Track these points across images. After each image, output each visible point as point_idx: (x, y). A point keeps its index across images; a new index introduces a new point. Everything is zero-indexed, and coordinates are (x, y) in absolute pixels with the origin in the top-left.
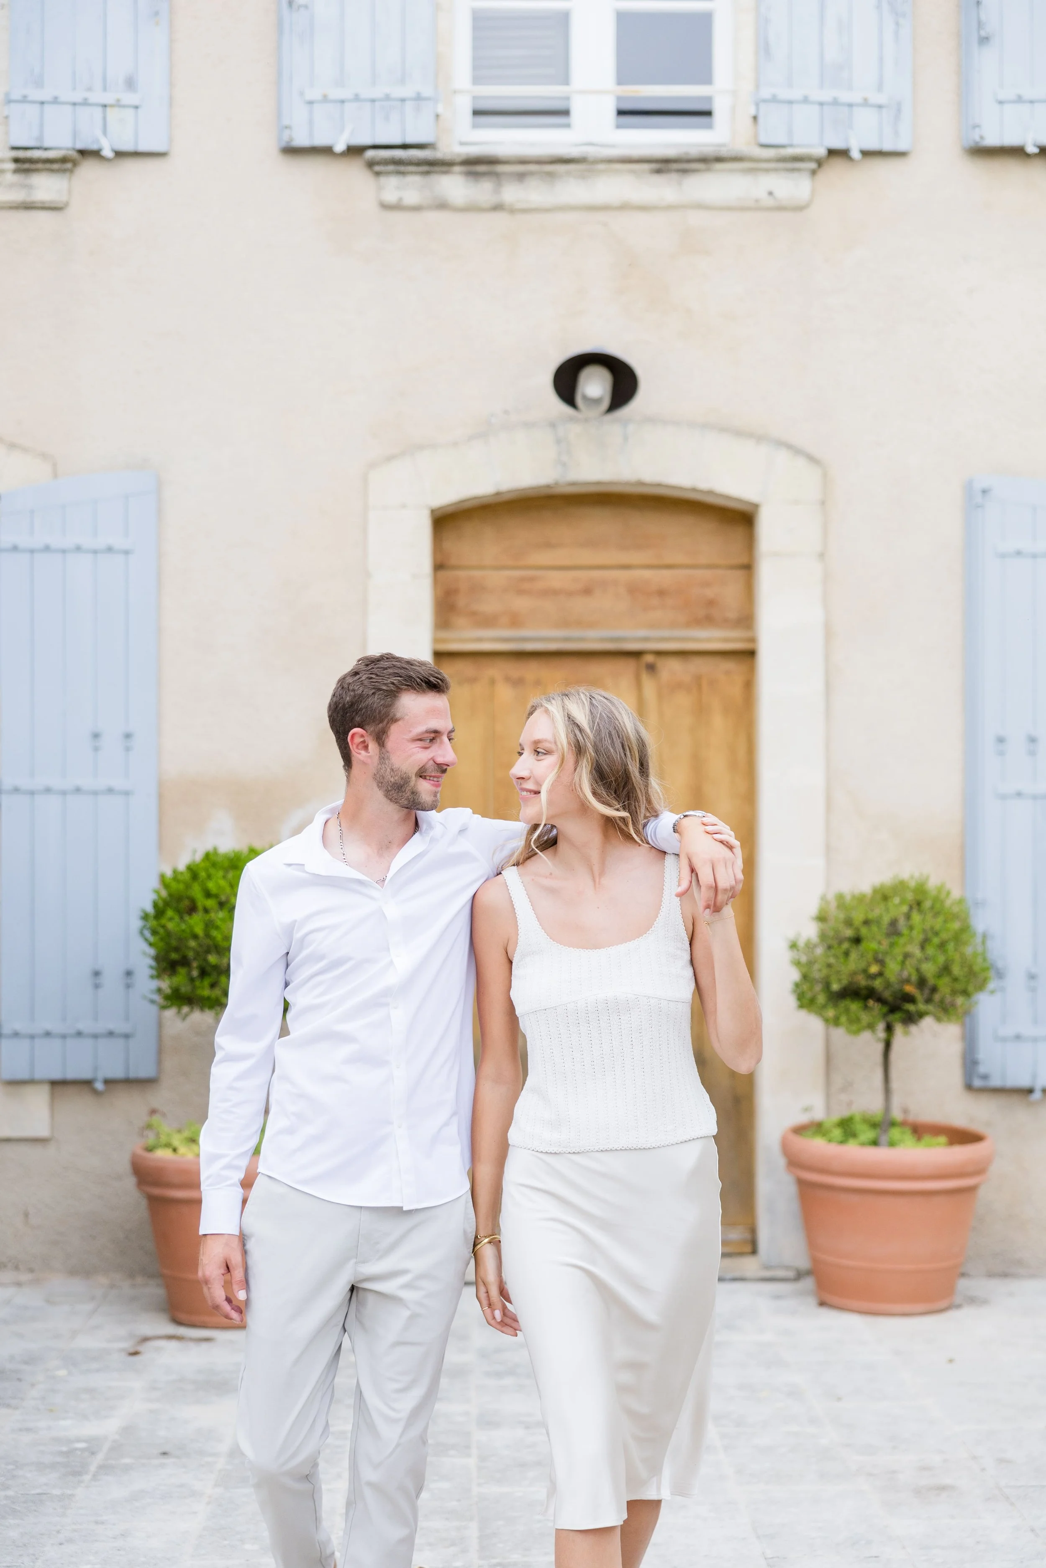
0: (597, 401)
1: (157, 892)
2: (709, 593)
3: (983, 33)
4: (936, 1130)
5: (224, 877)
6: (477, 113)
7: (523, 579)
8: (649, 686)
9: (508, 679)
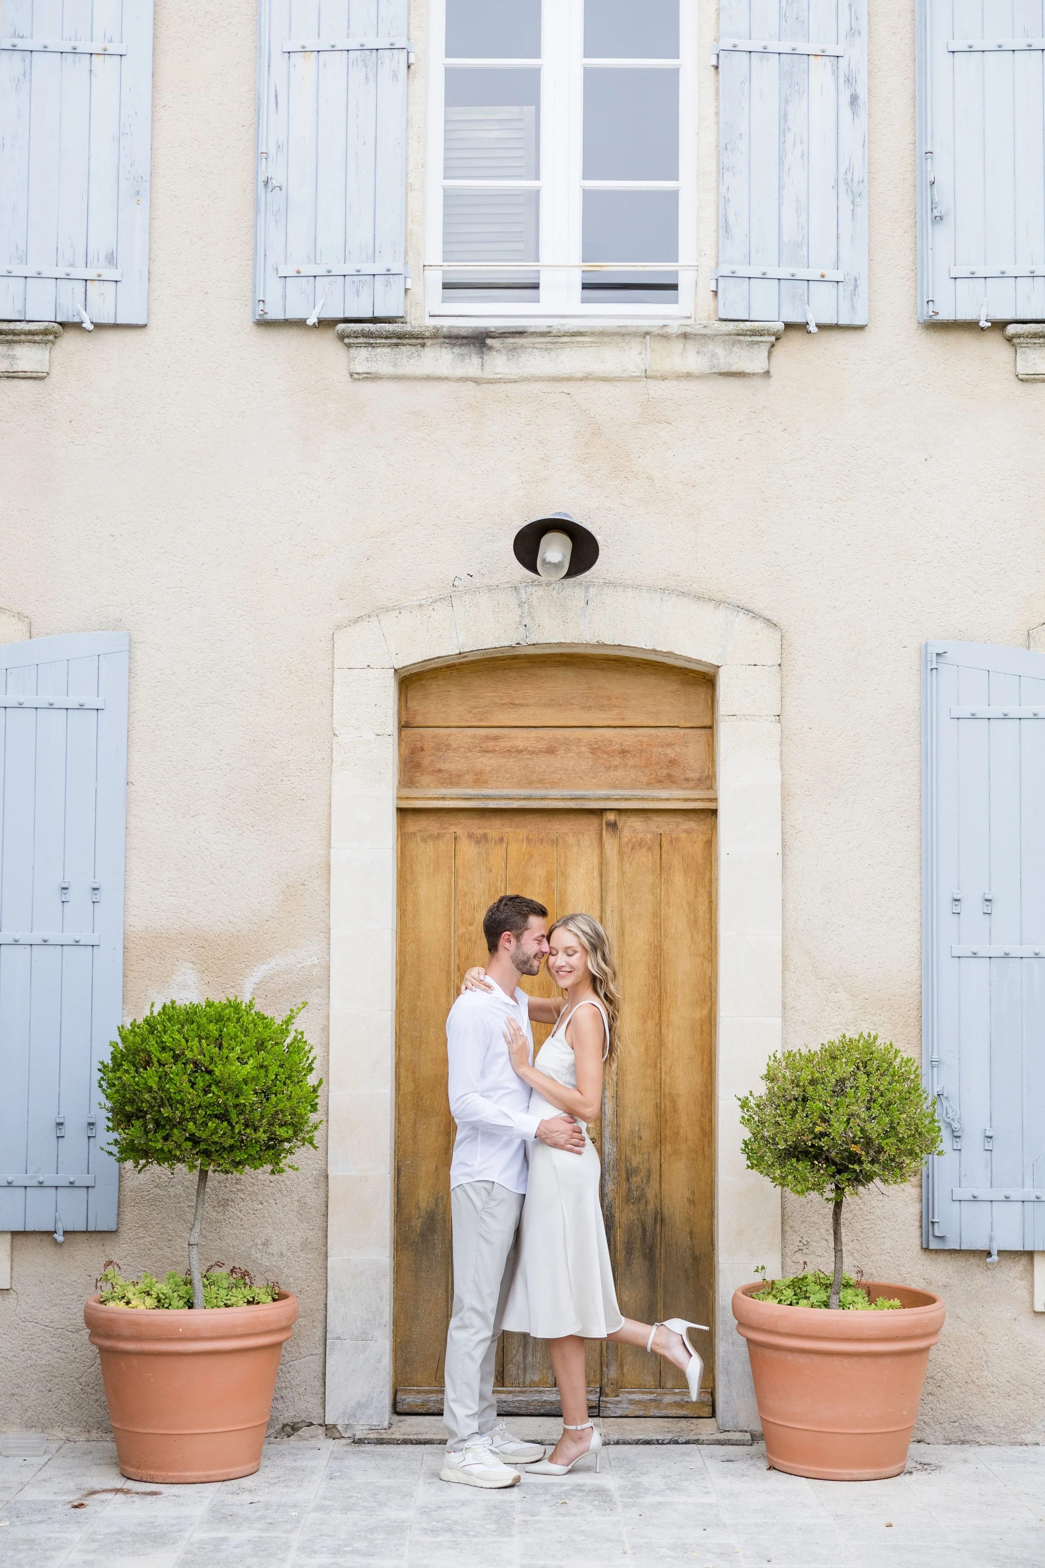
0: (557, 566)
1: (114, 1045)
2: (671, 753)
3: (936, 213)
4: (891, 1292)
5: (179, 1031)
6: (446, 286)
7: (487, 738)
8: (611, 844)
9: (470, 836)
